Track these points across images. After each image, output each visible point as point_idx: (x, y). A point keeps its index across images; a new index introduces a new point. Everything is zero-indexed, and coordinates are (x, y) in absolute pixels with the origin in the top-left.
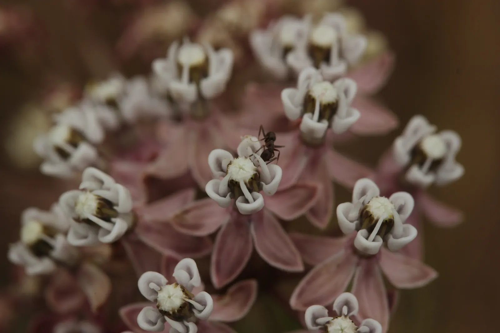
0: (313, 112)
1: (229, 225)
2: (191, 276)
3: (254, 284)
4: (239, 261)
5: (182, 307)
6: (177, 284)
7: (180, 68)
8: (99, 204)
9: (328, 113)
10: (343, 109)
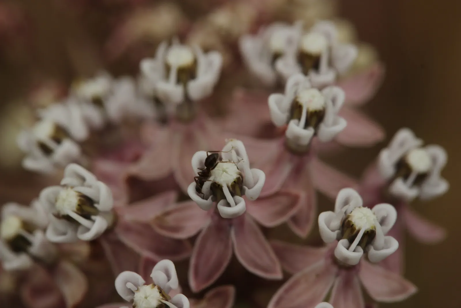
0: (299, 119)
1: (209, 228)
2: (169, 277)
3: (231, 290)
6: (154, 285)
7: (168, 68)
8: (80, 200)
9: (314, 120)
10: (329, 117)
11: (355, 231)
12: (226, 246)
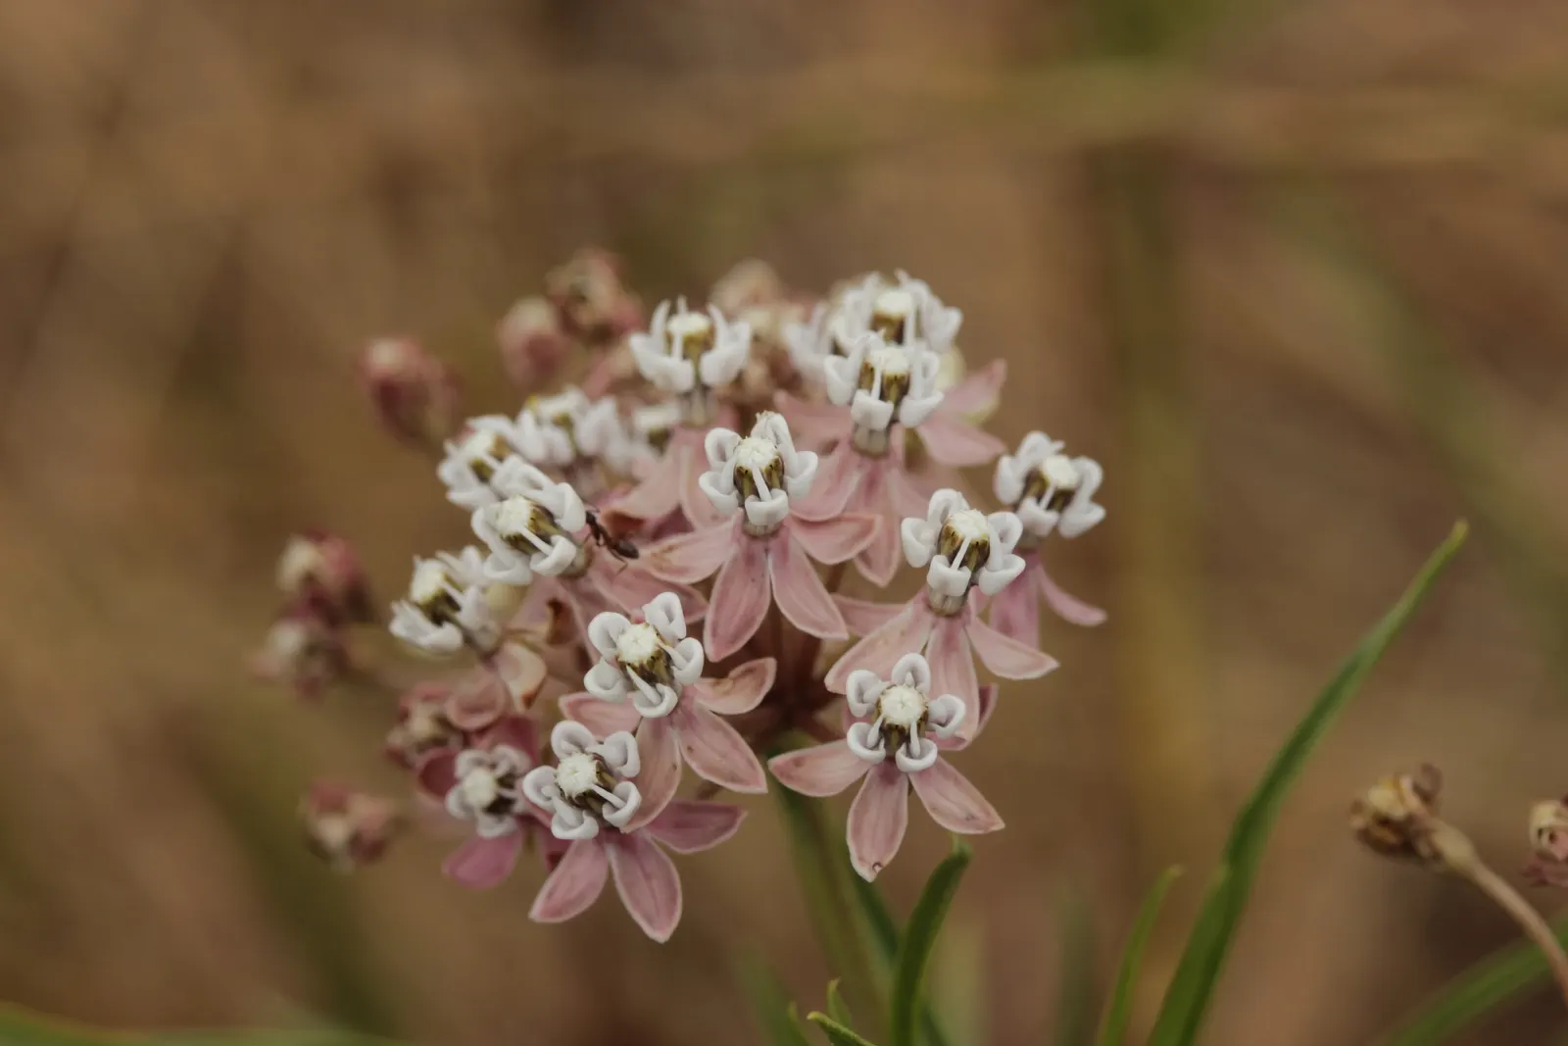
0: (870, 389)
1: (735, 560)
2: (671, 620)
3: (770, 664)
4: (747, 623)
5: (654, 659)
6: (648, 625)
7: (669, 339)
8: (534, 511)
9: (894, 392)
10: (916, 388)
11: (957, 544)
12: (761, 591)
